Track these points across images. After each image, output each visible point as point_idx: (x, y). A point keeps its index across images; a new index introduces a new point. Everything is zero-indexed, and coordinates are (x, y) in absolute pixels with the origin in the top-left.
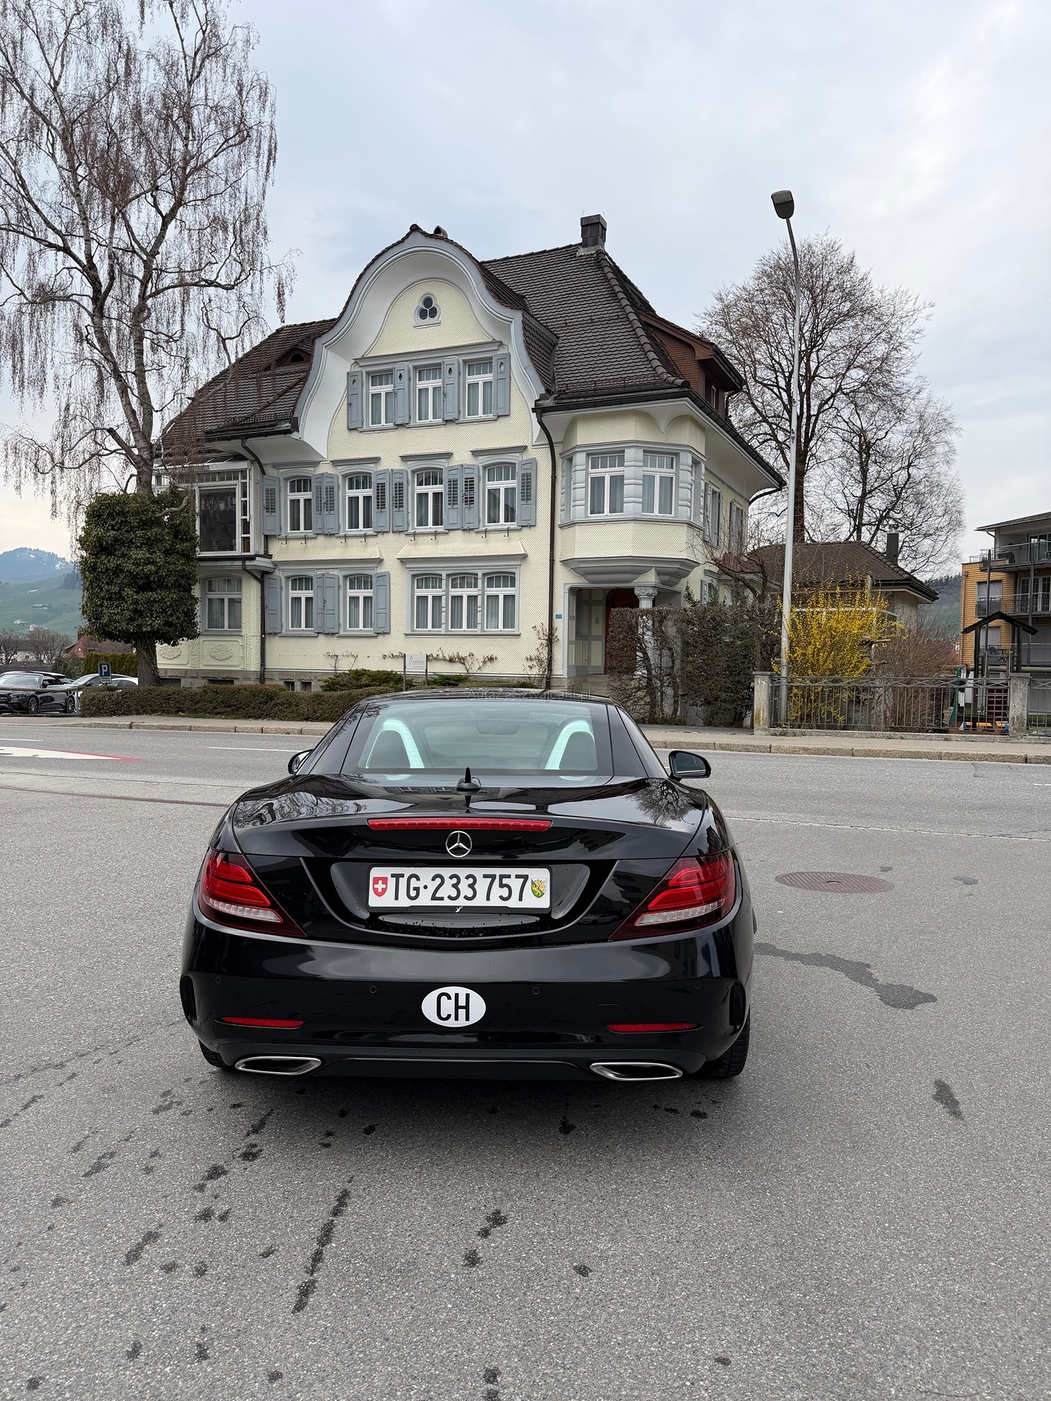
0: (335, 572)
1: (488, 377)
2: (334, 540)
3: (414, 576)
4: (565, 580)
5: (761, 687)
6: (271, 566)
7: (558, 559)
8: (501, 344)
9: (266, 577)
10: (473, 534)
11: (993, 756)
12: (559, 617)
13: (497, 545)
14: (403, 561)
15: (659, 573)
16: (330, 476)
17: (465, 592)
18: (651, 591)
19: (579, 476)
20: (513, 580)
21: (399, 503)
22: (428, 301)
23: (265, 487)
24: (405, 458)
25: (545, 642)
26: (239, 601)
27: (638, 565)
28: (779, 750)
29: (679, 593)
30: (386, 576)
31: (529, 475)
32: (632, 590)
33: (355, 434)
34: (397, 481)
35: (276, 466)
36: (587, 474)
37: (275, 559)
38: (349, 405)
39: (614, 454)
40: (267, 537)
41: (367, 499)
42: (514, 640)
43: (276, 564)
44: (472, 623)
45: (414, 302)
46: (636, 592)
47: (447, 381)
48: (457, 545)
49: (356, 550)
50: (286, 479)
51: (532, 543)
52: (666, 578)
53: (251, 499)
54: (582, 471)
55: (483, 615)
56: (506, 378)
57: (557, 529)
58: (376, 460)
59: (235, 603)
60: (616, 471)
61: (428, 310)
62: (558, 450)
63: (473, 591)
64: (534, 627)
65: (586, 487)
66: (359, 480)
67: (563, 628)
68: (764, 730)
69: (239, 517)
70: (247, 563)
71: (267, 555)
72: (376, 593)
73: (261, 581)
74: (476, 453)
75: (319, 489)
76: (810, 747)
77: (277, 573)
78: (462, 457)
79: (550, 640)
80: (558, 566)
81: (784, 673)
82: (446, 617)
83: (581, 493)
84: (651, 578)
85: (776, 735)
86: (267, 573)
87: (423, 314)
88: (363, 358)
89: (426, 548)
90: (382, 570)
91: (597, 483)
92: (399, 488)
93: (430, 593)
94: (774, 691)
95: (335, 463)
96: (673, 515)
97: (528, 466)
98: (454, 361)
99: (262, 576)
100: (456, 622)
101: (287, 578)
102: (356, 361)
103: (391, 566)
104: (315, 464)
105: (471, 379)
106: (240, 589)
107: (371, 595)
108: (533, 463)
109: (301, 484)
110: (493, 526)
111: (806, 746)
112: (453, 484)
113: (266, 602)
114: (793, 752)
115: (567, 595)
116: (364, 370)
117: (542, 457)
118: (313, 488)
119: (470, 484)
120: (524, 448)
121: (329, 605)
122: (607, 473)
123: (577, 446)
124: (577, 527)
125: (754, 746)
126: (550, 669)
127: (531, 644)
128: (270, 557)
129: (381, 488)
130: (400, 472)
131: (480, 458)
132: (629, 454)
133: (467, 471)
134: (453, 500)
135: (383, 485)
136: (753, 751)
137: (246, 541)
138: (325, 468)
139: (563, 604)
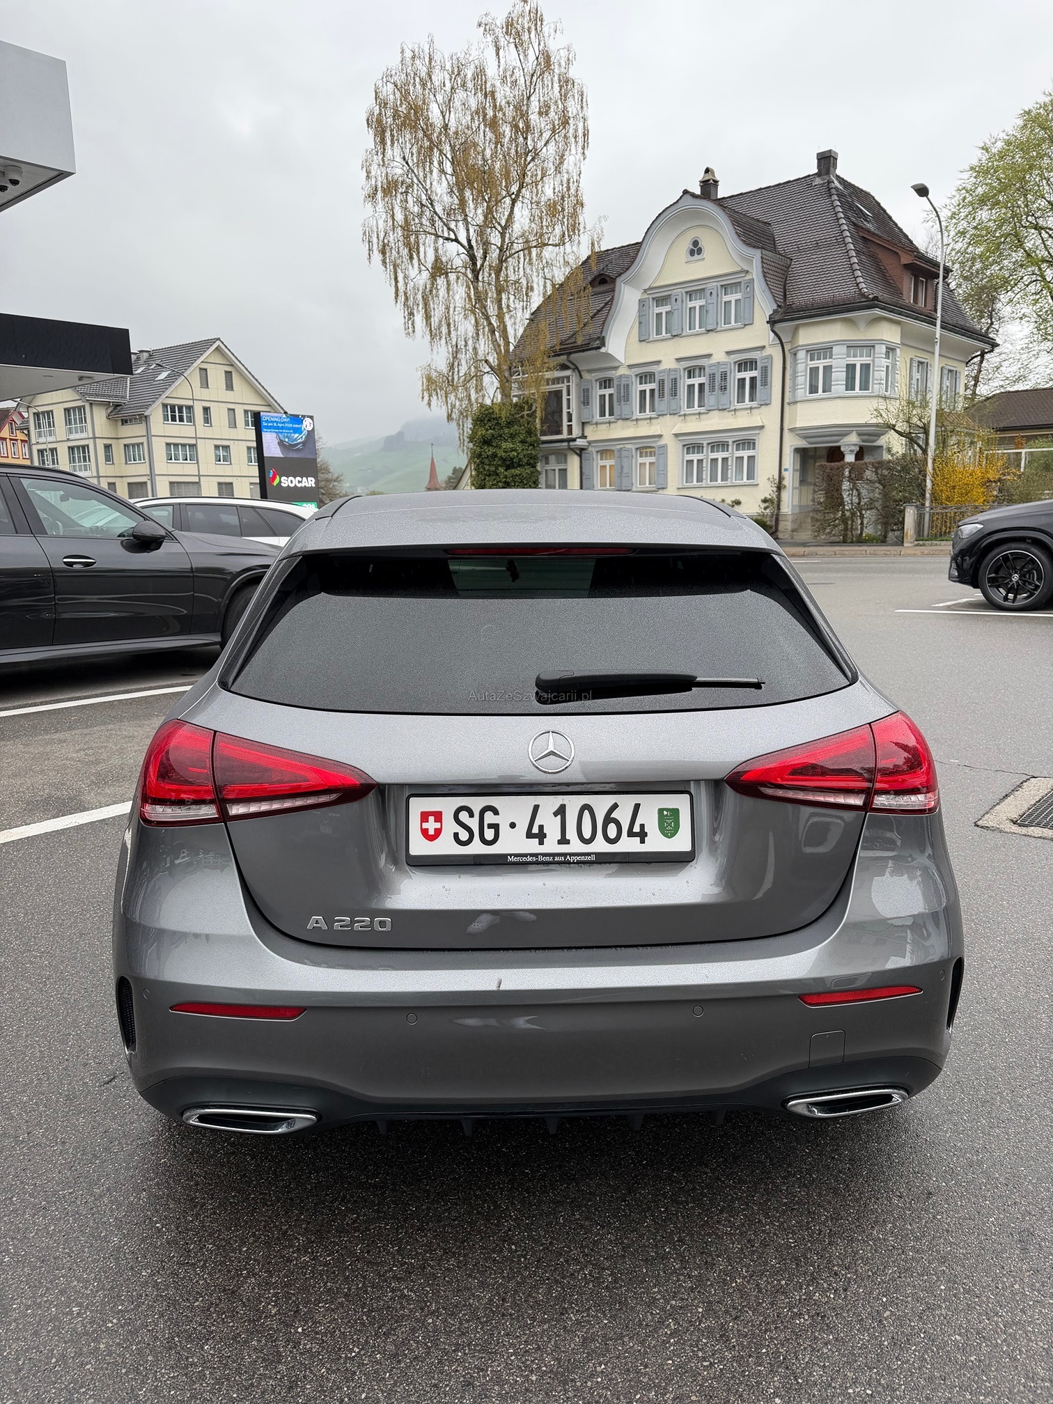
0: (629, 446)
1: (738, 296)
2: (628, 423)
3: (684, 446)
4: (792, 442)
6: (586, 444)
7: (786, 427)
8: (747, 272)
9: (584, 452)
10: (725, 413)
12: (786, 470)
13: (743, 420)
14: (676, 435)
15: (859, 435)
16: (627, 377)
17: (719, 455)
18: (853, 448)
19: (801, 367)
20: (754, 443)
21: (674, 393)
22: (696, 243)
23: (583, 388)
24: (678, 360)
25: (775, 489)
26: (565, 470)
27: (844, 430)
30: (664, 447)
31: (766, 367)
32: (839, 447)
33: (643, 343)
34: (673, 377)
35: (589, 371)
36: (807, 365)
37: (589, 439)
38: (640, 323)
39: (824, 351)
40: (583, 423)
41: (652, 391)
42: (754, 488)
43: (589, 443)
44: (724, 478)
45: (686, 244)
46: (842, 449)
47: (709, 301)
48: (715, 422)
49: (644, 430)
50: (596, 380)
51: (768, 417)
52: (866, 437)
53: (573, 397)
54: (804, 364)
55: (732, 472)
56: (751, 297)
57: (786, 407)
58: (658, 362)
59: (563, 472)
60: (827, 362)
61: (696, 249)
62: (787, 348)
63: (725, 455)
64: (769, 479)
65: (805, 375)
66: (645, 377)
67: (790, 479)
69: (565, 410)
70: (571, 443)
71: (583, 437)
72: (658, 460)
73: (580, 456)
74: (728, 353)
75: (619, 386)
77: (590, 449)
78: (719, 357)
79: (780, 487)
80: (786, 432)
82: (706, 474)
83: (803, 380)
84: (853, 439)
86: (583, 449)
87: (692, 253)
88: (650, 288)
89: (693, 426)
90: (662, 442)
91: (814, 371)
92: (675, 381)
93: (695, 457)
95: (630, 367)
96: (869, 391)
97: (766, 361)
98: (713, 285)
99: (581, 452)
100: (714, 478)
101: (598, 452)
102: (645, 291)
103: (668, 440)
104: (616, 368)
105: (726, 298)
106: (566, 462)
107: (654, 461)
108: (770, 357)
109: (606, 383)
110: (740, 406)
112: (712, 377)
113: (583, 470)
115: (792, 454)
116: (651, 297)
117: (776, 353)
118: (615, 386)
119: (724, 376)
120: (764, 347)
121: (625, 470)
122: (820, 364)
123: (799, 346)
124: (798, 404)
126: (779, 508)
127: (767, 490)
128: (586, 437)
129: (662, 383)
130: (675, 370)
131: (732, 356)
132: (836, 350)
133: (722, 366)
134: (712, 389)
135: (663, 380)
137: (570, 427)
138: (622, 371)
139: (789, 460)
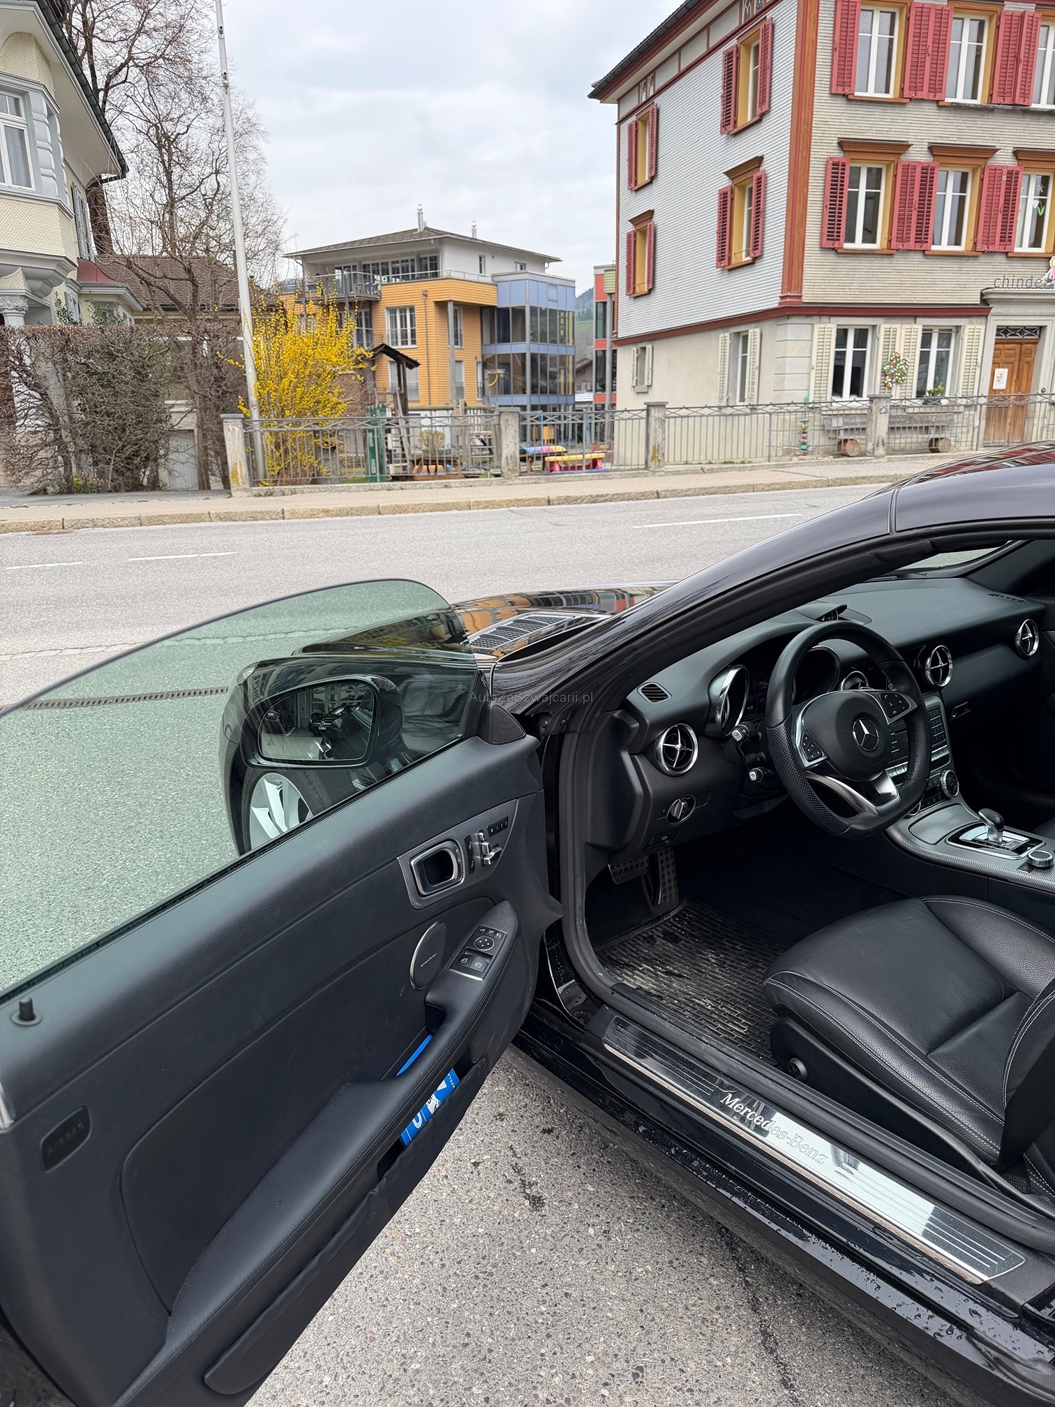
5: (233, 434)
11: (519, 500)
15: (26, 276)
18: (21, 303)
28: (294, 514)
29: (48, 308)
52: (38, 284)
68: (245, 490)
76: (330, 508)
81: (255, 415)
84: (19, 284)
85: (260, 495)
94: (249, 439)
96: (33, 188)
111: (325, 508)
114: (312, 516)
125: (262, 513)
136: (262, 519)
